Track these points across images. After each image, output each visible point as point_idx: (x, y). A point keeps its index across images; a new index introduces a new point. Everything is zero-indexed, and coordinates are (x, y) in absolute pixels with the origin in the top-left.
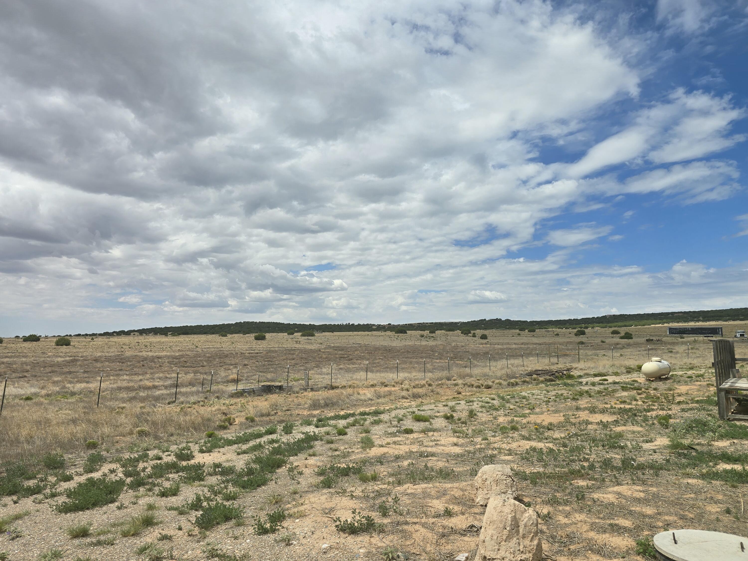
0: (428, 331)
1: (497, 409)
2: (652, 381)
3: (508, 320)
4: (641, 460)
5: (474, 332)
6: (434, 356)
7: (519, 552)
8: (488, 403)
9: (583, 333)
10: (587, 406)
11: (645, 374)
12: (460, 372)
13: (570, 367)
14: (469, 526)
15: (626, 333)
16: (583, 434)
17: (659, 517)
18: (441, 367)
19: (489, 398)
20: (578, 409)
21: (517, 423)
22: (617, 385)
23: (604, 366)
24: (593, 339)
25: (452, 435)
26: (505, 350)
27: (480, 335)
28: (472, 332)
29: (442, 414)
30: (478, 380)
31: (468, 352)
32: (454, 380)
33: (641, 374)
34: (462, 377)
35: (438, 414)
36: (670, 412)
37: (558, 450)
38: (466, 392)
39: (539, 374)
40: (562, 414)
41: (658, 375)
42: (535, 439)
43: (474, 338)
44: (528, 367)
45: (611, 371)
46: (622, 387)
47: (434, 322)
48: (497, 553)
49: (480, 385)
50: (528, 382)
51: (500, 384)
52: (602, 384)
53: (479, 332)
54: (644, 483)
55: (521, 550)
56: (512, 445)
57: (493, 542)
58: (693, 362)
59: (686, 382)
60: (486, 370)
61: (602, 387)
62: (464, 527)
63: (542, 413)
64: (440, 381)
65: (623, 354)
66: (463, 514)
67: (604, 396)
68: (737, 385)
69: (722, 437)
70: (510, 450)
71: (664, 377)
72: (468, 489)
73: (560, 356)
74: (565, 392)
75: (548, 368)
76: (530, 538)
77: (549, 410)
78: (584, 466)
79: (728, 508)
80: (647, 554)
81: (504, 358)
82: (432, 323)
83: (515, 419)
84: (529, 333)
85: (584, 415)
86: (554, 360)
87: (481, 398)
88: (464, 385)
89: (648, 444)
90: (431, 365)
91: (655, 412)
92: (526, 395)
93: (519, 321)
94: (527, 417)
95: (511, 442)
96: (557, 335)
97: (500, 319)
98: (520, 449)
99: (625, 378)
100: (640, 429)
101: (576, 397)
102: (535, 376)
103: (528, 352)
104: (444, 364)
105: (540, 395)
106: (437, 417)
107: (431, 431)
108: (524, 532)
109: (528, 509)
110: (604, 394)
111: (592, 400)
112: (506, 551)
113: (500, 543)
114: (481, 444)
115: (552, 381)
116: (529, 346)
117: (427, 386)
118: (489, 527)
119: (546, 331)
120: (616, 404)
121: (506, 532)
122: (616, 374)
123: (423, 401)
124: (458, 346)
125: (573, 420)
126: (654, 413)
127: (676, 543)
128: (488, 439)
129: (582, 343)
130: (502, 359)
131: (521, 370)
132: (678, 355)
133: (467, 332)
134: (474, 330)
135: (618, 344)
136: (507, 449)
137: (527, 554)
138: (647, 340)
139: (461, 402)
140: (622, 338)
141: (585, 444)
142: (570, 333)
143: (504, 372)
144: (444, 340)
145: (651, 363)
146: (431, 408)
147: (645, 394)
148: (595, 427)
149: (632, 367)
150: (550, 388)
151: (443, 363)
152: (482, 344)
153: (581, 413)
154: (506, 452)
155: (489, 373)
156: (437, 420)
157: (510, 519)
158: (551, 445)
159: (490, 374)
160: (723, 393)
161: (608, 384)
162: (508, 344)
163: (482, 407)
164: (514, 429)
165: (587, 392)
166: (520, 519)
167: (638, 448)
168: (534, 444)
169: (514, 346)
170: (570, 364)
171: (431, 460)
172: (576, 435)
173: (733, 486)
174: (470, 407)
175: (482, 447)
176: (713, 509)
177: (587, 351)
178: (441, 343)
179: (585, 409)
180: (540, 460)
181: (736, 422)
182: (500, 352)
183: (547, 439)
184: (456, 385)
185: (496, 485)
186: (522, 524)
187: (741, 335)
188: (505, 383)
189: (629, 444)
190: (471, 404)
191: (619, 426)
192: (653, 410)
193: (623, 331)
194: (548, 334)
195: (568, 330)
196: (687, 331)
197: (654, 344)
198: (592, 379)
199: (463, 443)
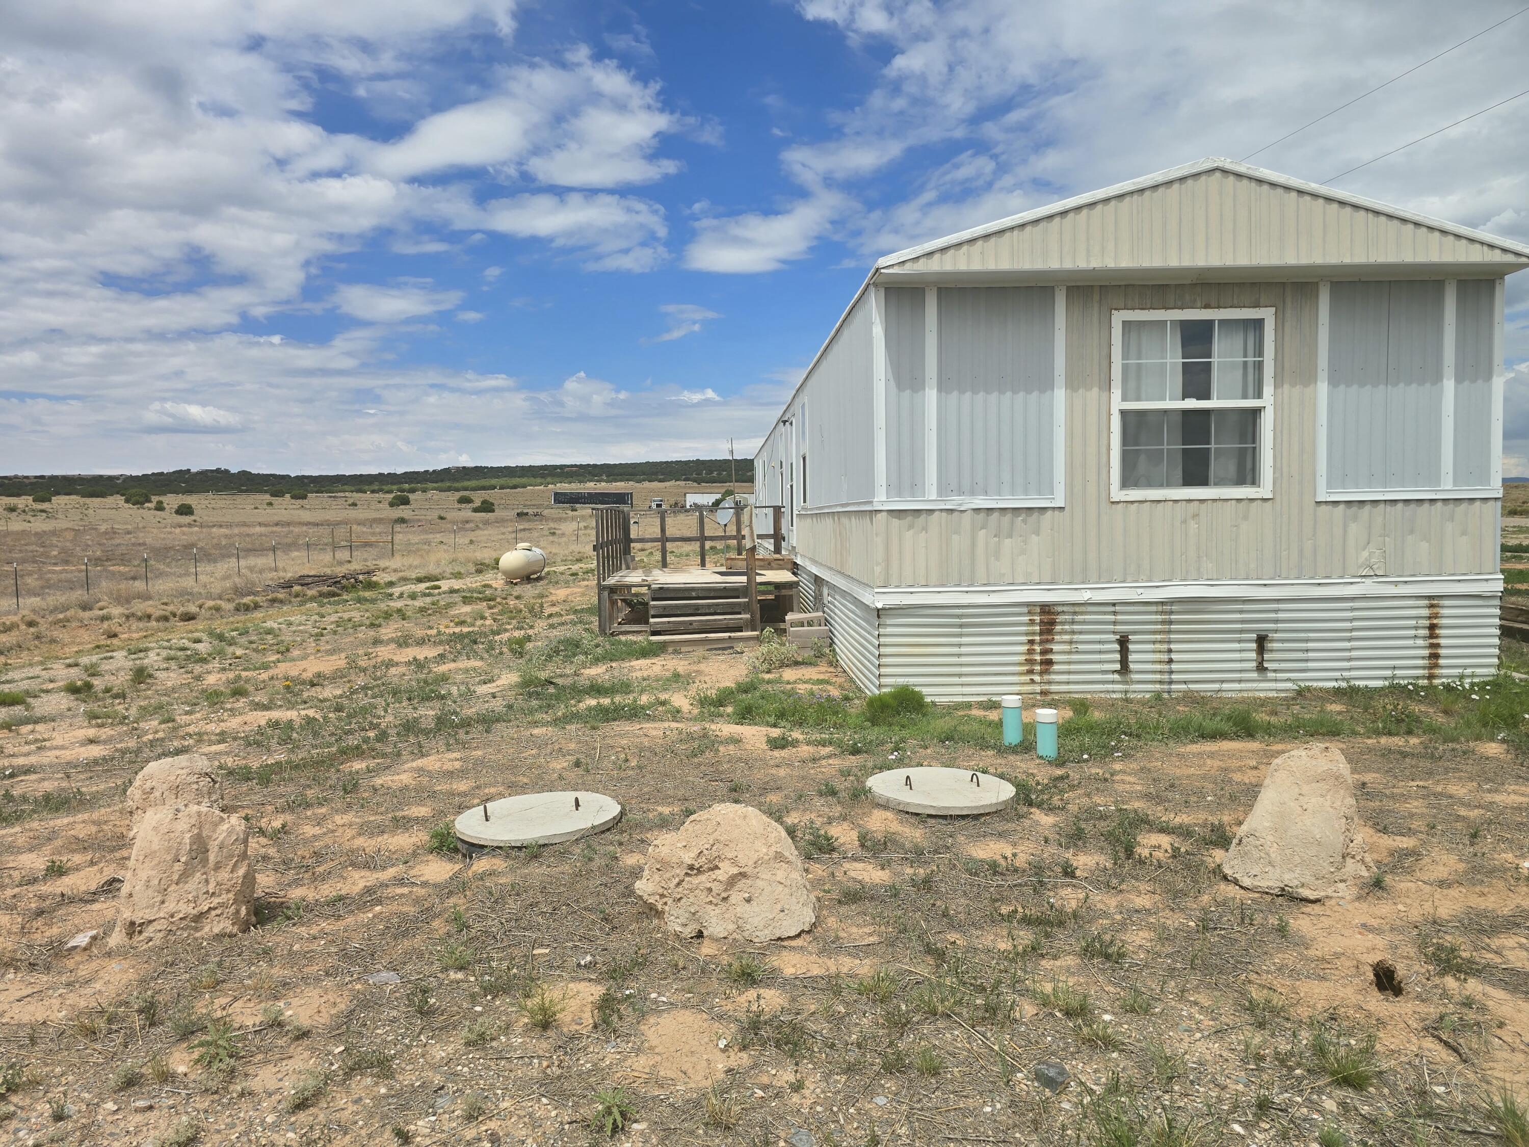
0: (31, 498)
1: (204, 661)
2: (516, 584)
3: (244, 474)
4: (470, 712)
5: (161, 498)
6: (48, 557)
7: (205, 896)
8: (184, 649)
9: (406, 502)
10: (394, 635)
11: (505, 573)
12: (118, 590)
13: (373, 567)
14: (106, 883)
15: (484, 502)
16: (378, 686)
17: (477, 791)
18: (69, 581)
19: (189, 639)
20: (377, 642)
21: (247, 681)
22: (455, 595)
23: (438, 563)
24: (423, 512)
25: (86, 724)
26: (237, 538)
27: (176, 506)
28: (155, 499)
29: (61, 684)
30: (166, 604)
31: (144, 544)
32: (101, 609)
33: (500, 574)
34: (123, 599)
35: (51, 686)
36: (530, 632)
37: (325, 718)
38: (133, 633)
39: (308, 584)
40: (343, 655)
41: (526, 573)
42: (281, 706)
43: (159, 513)
44: (285, 571)
45: (449, 570)
46: (463, 597)
47: (47, 473)
48: (159, 909)
49: (168, 614)
50: (281, 602)
51: (218, 609)
52: (429, 595)
53: (172, 501)
54: (464, 745)
55: (211, 891)
56: (229, 724)
57: (150, 892)
58: (583, 550)
59: (567, 582)
60: (188, 583)
61: (428, 600)
62: (93, 888)
63: (304, 657)
64: (61, 612)
65: (474, 539)
66: (92, 863)
67: (430, 615)
68: (627, 579)
69: (597, 661)
70: (222, 733)
71: (535, 576)
72: (112, 818)
73: (357, 546)
74: (356, 615)
75: (328, 571)
76: (229, 868)
77: (318, 651)
78: (369, 738)
79: (578, 759)
80: (444, 848)
81: (233, 555)
82: (42, 477)
83: (244, 674)
84: (293, 501)
85: (384, 653)
86: (343, 555)
87: (168, 641)
88: (128, 617)
89: (485, 686)
90: (37, 579)
91: (507, 634)
92: (275, 626)
93: (271, 475)
94: (271, 668)
95: (225, 718)
96: (354, 504)
97: (227, 471)
98: (247, 728)
99: (473, 582)
100: (477, 663)
101: (377, 622)
102: (297, 588)
103: (289, 540)
104: (76, 574)
105: (305, 625)
106: (47, 691)
107: (27, 723)
108: (219, 859)
109: (229, 817)
110: (429, 612)
111: (406, 625)
112: (179, 901)
113: (165, 890)
114: (156, 732)
115: (334, 595)
116: (291, 528)
117: (23, 627)
118: (142, 867)
119: (331, 497)
120: (447, 627)
121: (178, 867)
122: (458, 576)
123: (9, 661)
124: (115, 533)
125: (362, 663)
126: (505, 636)
127: (487, 820)
128: (174, 721)
129: (402, 521)
130: (229, 557)
131: (270, 578)
132: (564, 539)
133: (141, 499)
134: (159, 495)
135: (467, 522)
136: (218, 731)
137: (224, 896)
138: (518, 514)
139: (114, 654)
140: (476, 510)
141: (380, 701)
142: (380, 502)
143: (228, 584)
144: (77, 518)
145: (514, 552)
146: (30, 675)
147: (500, 607)
148: (402, 669)
149: (487, 561)
150: (329, 609)
151: (72, 572)
152: (180, 526)
153: (383, 649)
154: (213, 738)
155: (192, 588)
156: (45, 697)
157: (188, 841)
158: (311, 713)
159: (195, 590)
160: (606, 593)
161: (439, 594)
162: (245, 524)
163: (169, 659)
164: (238, 693)
165: (399, 611)
166: (209, 837)
167: (468, 695)
168: (275, 715)
169: (258, 529)
170: (374, 562)
171: (22, 781)
172: (365, 688)
173: (594, 728)
174: (138, 662)
175: (157, 736)
176: (559, 764)
177: (411, 537)
178: (70, 525)
179: (392, 640)
180: (285, 741)
181: (621, 636)
182: (223, 543)
183: (305, 702)
184: (104, 619)
185: (174, 797)
186: (213, 847)
187: (658, 506)
188: (230, 606)
189: (454, 690)
190: (142, 655)
191: (444, 663)
192: (506, 630)
193: (478, 498)
194: (335, 503)
195: (377, 495)
196: (581, 498)
197: (529, 521)
198: (413, 586)
199: (112, 736)
